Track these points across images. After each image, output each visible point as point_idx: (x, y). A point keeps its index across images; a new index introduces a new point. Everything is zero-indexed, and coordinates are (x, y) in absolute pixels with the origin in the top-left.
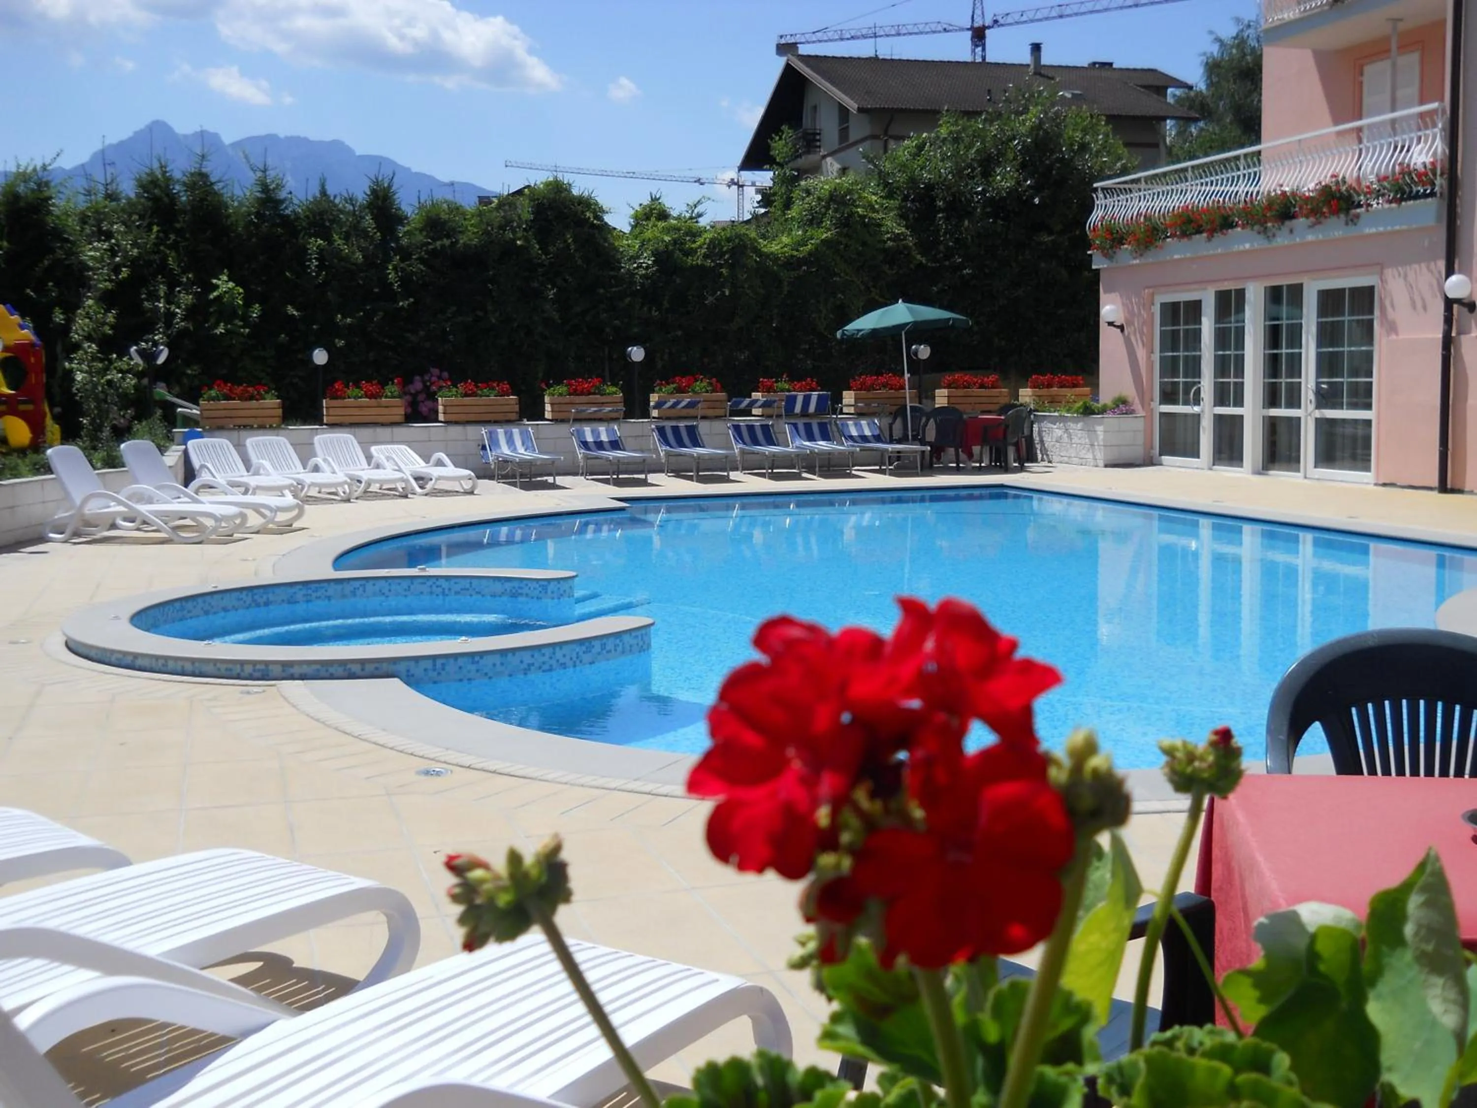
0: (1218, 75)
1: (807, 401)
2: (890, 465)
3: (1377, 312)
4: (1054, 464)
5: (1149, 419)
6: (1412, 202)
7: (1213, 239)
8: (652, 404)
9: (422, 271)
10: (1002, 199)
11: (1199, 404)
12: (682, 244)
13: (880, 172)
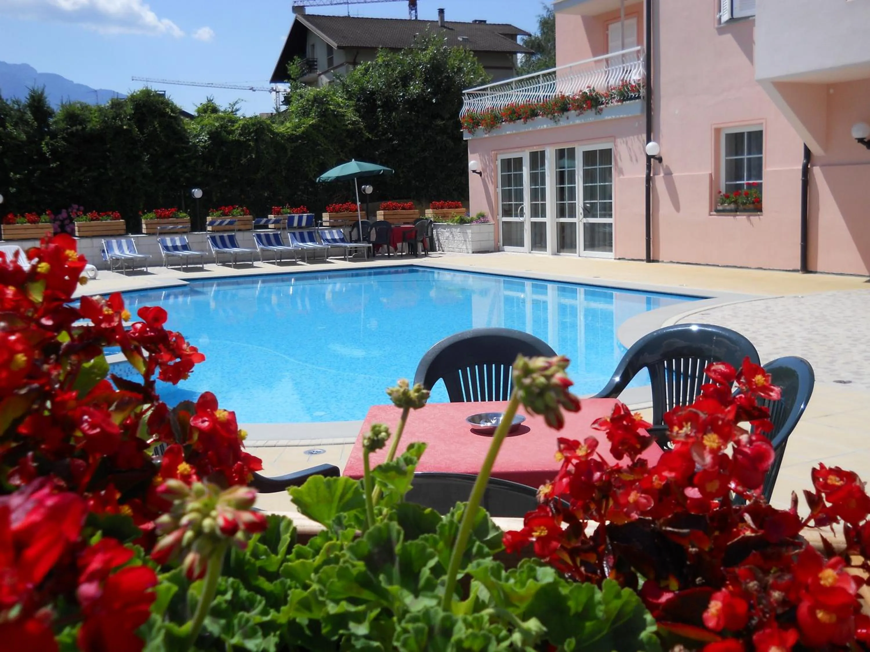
0: (547, 28)
1: (300, 219)
2: (350, 255)
3: (613, 163)
4: (445, 252)
5: (496, 225)
6: (628, 102)
7: (528, 122)
8: (207, 223)
9: (64, 145)
10: (414, 99)
11: (523, 217)
12: (225, 127)
13: (344, 85)
